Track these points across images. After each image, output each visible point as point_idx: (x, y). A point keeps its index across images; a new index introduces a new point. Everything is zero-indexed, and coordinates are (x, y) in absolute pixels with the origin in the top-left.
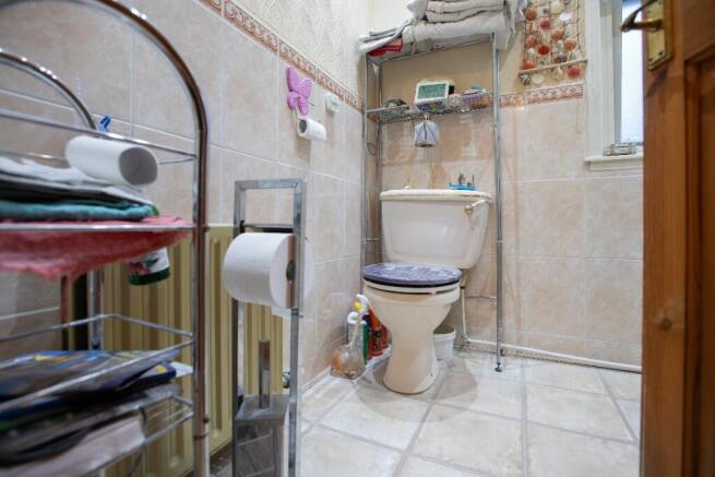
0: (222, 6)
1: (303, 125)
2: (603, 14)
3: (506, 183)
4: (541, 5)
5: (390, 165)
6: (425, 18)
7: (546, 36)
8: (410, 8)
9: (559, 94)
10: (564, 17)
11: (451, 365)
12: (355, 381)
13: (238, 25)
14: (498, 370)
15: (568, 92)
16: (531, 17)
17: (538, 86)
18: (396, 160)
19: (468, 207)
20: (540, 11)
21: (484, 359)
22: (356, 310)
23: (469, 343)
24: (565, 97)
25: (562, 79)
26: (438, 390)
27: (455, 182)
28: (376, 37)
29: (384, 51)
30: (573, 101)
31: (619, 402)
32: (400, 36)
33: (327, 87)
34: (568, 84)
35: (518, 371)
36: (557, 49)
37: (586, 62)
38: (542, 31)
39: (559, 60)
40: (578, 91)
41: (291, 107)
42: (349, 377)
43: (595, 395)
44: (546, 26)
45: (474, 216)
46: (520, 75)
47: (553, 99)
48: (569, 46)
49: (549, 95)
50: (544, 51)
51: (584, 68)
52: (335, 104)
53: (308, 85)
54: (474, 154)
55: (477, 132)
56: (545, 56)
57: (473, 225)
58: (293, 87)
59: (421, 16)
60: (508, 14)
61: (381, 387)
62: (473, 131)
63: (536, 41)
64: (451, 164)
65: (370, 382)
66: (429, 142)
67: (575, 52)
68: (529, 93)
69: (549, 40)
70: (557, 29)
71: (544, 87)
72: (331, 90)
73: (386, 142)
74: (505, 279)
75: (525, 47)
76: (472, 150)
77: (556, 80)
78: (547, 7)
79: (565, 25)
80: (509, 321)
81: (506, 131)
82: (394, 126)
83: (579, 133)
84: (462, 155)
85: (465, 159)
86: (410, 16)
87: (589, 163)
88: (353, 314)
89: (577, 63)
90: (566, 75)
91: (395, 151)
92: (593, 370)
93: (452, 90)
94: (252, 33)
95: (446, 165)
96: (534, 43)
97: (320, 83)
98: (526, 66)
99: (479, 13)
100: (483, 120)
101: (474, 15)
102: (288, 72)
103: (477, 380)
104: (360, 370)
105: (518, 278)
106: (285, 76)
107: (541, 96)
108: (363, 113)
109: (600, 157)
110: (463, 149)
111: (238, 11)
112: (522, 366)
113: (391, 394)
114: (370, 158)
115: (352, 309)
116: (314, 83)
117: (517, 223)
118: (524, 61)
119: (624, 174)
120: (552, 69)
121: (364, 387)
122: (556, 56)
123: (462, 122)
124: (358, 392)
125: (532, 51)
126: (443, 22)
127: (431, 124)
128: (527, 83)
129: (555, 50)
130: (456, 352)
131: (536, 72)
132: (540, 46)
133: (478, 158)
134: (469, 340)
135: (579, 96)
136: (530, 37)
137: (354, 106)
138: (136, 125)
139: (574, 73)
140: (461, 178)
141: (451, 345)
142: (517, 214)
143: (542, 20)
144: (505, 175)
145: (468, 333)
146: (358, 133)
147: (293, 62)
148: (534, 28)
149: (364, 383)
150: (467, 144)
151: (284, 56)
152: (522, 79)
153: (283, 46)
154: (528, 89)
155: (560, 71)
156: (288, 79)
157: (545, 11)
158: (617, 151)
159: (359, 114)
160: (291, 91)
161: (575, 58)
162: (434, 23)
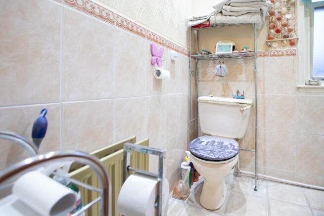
0: (115, 20)
1: (159, 73)
2: (306, 16)
3: (259, 94)
4: (277, 9)
5: (202, 81)
6: (221, 12)
7: (279, 25)
8: (214, 7)
9: (285, 53)
10: (288, 16)
11: (232, 187)
12: (185, 201)
13: (124, 28)
14: (255, 190)
15: (289, 53)
16: (272, 14)
17: (275, 48)
18: (205, 79)
19: (242, 109)
20: (276, 11)
21: (248, 182)
22: (185, 161)
23: (241, 173)
24: (288, 55)
25: (287, 46)
26: (227, 206)
27: (235, 94)
28: (196, 19)
29: (201, 26)
30: (292, 57)
31: (313, 211)
32: (209, 20)
33: (171, 48)
34: (289, 48)
35: (265, 190)
36: (284, 31)
37: (298, 39)
38: (277, 22)
39: (285, 37)
40: (294, 52)
41: (152, 64)
42: (182, 199)
43: (302, 206)
44: (279, 19)
45: (244, 113)
46: (267, 42)
47: (282, 55)
48: (290, 31)
49: (280, 53)
50: (278, 31)
51: (297, 42)
52: (175, 57)
53: (162, 50)
54: (244, 79)
55: (246, 68)
56: (278, 34)
57: (244, 117)
58: (154, 54)
59: (219, 12)
60: (262, 14)
61: (199, 206)
62: (244, 67)
63: (274, 26)
64: (233, 83)
65: (193, 202)
66: (222, 75)
67: (292, 33)
68: (271, 51)
69: (281, 26)
70: (285, 22)
71: (278, 49)
72: (173, 49)
73: (201, 69)
74: (258, 142)
75: (269, 28)
76: (243, 77)
77: (284, 46)
78: (280, 10)
79: (288, 20)
80: (260, 161)
81: (259, 70)
82: (204, 61)
83: (294, 73)
84: (238, 79)
85: (240, 81)
86: (214, 10)
87: (299, 88)
88: (184, 163)
89: (294, 39)
90: (288, 44)
91: (205, 74)
92: (300, 188)
93: (234, 48)
94: (132, 30)
95: (231, 83)
96: (274, 27)
97: (168, 47)
98: (269, 38)
99: (248, 13)
100: (248, 63)
101: (246, 14)
102: (151, 46)
103: (246, 197)
104: (187, 193)
105: (265, 141)
106: (149, 48)
107: (276, 53)
108: (189, 56)
109: (304, 86)
110: (239, 76)
111: (124, 20)
112: (267, 187)
113: (204, 211)
114: (193, 78)
115: (183, 160)
116: (165, 48)
117: (264, 114)
118: (269, 35)
119: (315, 95)
120: (282, 41)
121: (190, 206)
122: (284, 35)
123: (238, 63)
124: (187, 209)
125: (272, 31)
126: (230, 16)
127: (224, 66)
128: (270, 46)
129: (283, 31)
130: (235, 177)
131: (274, 41)
132: (276, 29)
133: (246, 81)
134: (241, 171)
135: (294, 55)
136: (272, 24)
137: (185, 54)
138: (63, 103)
139: (292, 44)
140: (238, 92)
141: (232, 175)
142: (264, 110)
143: (278, 16)
144: (259, 90)
145: (240, 167)
146: (187, 67)
147: (154, 40)
148: (274, 20)
149: (190, 203)
150: (241, 74)
151: (149, 38)
152: (268, 44)
153: (149, 32)
154: (270, 49)
155: (286, 42)
156: (151, 50)
157: (279, 12)
158: (311, 83)
159: (187, 57)
160: (153, 56)
161: (293, 37)
162: (226, 15)
